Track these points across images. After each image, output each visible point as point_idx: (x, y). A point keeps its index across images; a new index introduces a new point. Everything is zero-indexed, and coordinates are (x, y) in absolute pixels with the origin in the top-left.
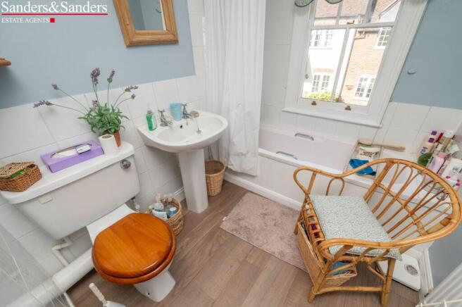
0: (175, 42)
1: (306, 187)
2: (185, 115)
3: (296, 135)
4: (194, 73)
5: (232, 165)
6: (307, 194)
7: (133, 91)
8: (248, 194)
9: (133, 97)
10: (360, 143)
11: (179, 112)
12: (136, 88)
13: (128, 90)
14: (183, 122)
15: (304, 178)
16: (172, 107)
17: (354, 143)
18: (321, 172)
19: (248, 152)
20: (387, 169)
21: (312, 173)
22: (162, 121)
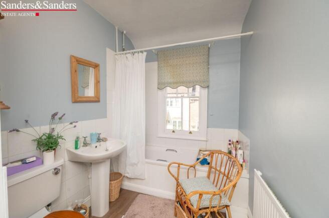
0: (98, 101)
1: (176, 176)
2: (99, 140)
3: (167, 150)
4: (106, 117)
5: (128, 173)
6: (177, 180)
7: (74, 124)
8: (140, 195)
9: (75, 126)
10: (200, 151)
11: (95, 138)
12: (77, 122)
13: (71, 123)
14: (98, 144)
15: (174, 170)
16: (91, 135)
17: (198, 150)
18: (182, 164)
19: (138, 162)
21: (177, 165)
22: (84, 143)
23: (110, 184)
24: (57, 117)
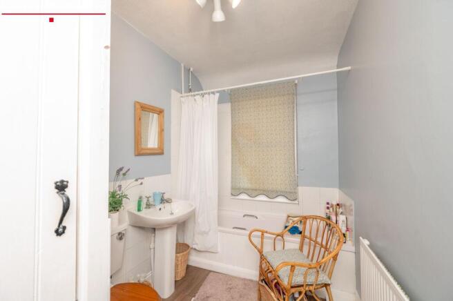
0: (162, 153)
1: (259, 247)
2: (163, 201)
3: (244, 216)
4: (169, 172)
5: (197, 244)
6: (260, 252)
7: (140, 181)
8: (211, 274)
9: (141, 184)
10: (289, 216)
11: (158, 199)
12: (143, 178)
13: (137, 180)
14: (161, 206)
15: (257, 241)
16: (155, 194)
17: (285, 216)
18: (266, 232)
19: (210, 230)
20: (305, 223)
21: (260, 234)
22: (147, 205)
23: (176, 257)
24: (122, 173)
